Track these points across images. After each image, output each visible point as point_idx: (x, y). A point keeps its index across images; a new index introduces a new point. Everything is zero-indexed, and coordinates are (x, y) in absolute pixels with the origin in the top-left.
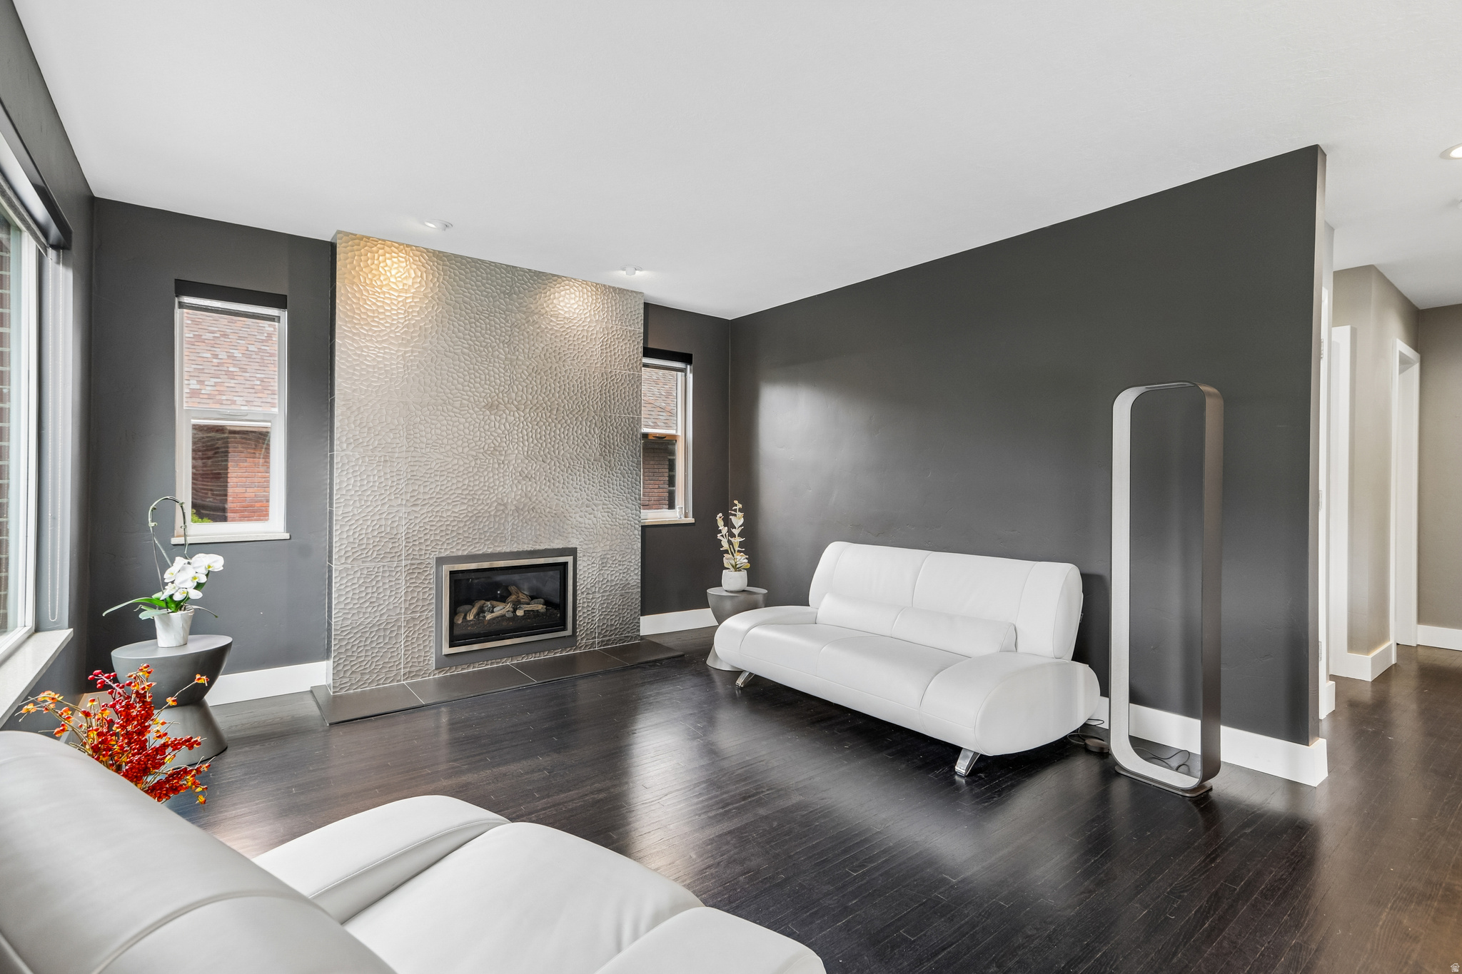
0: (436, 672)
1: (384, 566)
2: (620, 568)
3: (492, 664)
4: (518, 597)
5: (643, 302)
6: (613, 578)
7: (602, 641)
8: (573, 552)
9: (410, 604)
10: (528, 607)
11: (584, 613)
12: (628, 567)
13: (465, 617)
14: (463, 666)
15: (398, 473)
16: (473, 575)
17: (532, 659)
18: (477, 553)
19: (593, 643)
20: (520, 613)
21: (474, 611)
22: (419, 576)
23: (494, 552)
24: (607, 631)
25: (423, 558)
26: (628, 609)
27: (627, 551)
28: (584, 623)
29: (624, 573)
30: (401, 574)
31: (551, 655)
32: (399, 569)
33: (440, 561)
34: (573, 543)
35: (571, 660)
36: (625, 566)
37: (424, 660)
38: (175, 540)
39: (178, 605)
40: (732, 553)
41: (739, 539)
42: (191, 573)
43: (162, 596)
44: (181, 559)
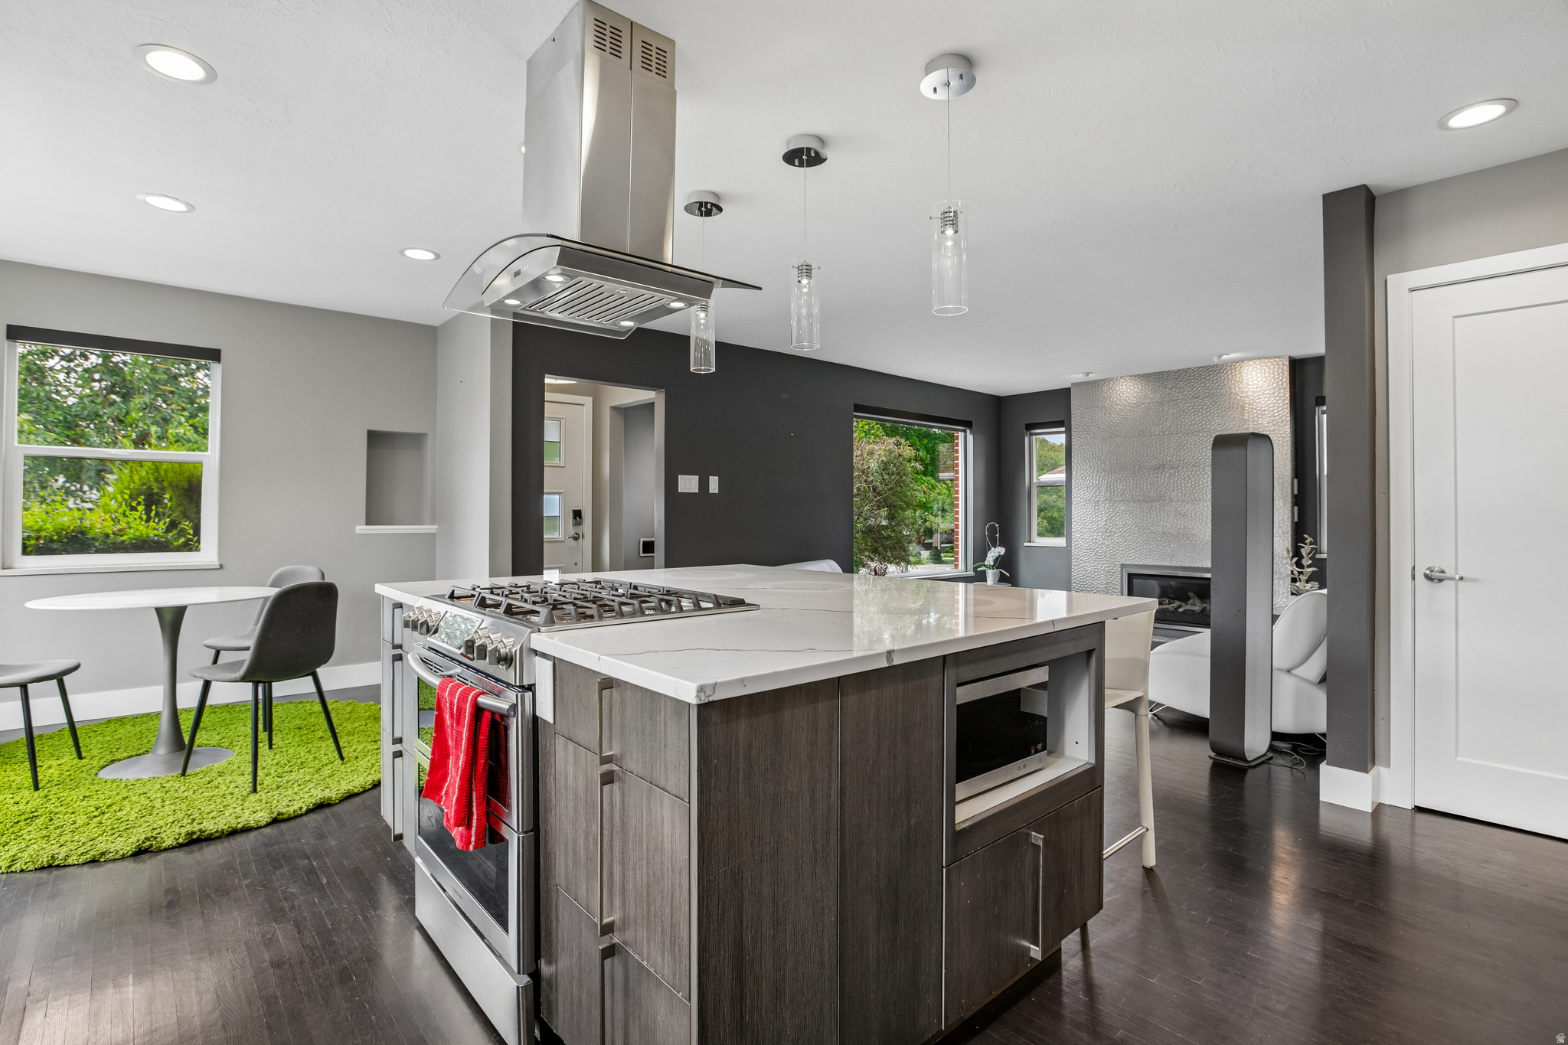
1: (1095, 566)
4: (1194, 600)
5: (1288, 363)
9: (1108, 590)
15: (1102, 512)
18: (1148, 564)
22: (1114, 574)
23: (1159, 564)
25: (1115, 564)
30: (1104, 572)
32: (1102, 569)
33: (1123, 567)
38: (1026, 544)
39: (993, 567)
40: (1300, 581)
41: (1310, 570)
42: (993, 554)
43: (986, 563)
44: (993, 549)
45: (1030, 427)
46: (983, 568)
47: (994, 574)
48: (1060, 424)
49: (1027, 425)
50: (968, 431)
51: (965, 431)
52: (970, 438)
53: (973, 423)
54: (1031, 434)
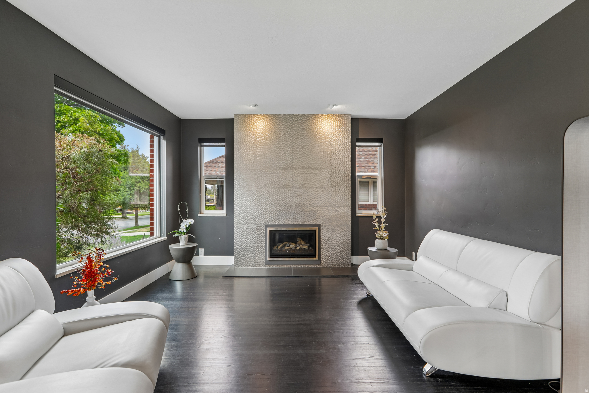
0: (266, 266)
1: (249, 227)
2: (341, 234)
3: (286, 266)
4: (301, 242)
5: (351, 118)
6: (338, 238)
7: (333, 264)
8: (319, 226)
9: (257, 241)
10: (301, 246)
11: (324, 251)
12: (345, 234)
13: (277, 247)
14: (276, 265)
15: (253, 194)
16: (284, 232)
17: (302, 267)
18: (280, 224)
19: (329, 264)
20: (298, 248)
21: (281, 245)
22: (260, 231)
23: (287, 224)
24: (335, 260)
25: (261, 225)
26: (345, 252)
27: (345, 227)
28: (324, 255)
29: (343, 236)
30: (254, 230)
31: (310, 266)
32: (253, 228)
33: (267, 226)
34: (319, 222)
35: (318, 270)
36: (344, 233)
37: (262, 261)
38: (199, 215)
39: (184, 233)
40: (380, 231)
41: (384, 225)
42: (185, 224)
43: (180, 230)
44: (184, 220)
45: (202, 141)
46: (177, 235)
47: (185, 238)
48: (222, 140)
49: (199, 139)
50: (162, 137)
51: (159, 137)
52: (163, 143)
53: (166, 132)
54: (202, 146)
